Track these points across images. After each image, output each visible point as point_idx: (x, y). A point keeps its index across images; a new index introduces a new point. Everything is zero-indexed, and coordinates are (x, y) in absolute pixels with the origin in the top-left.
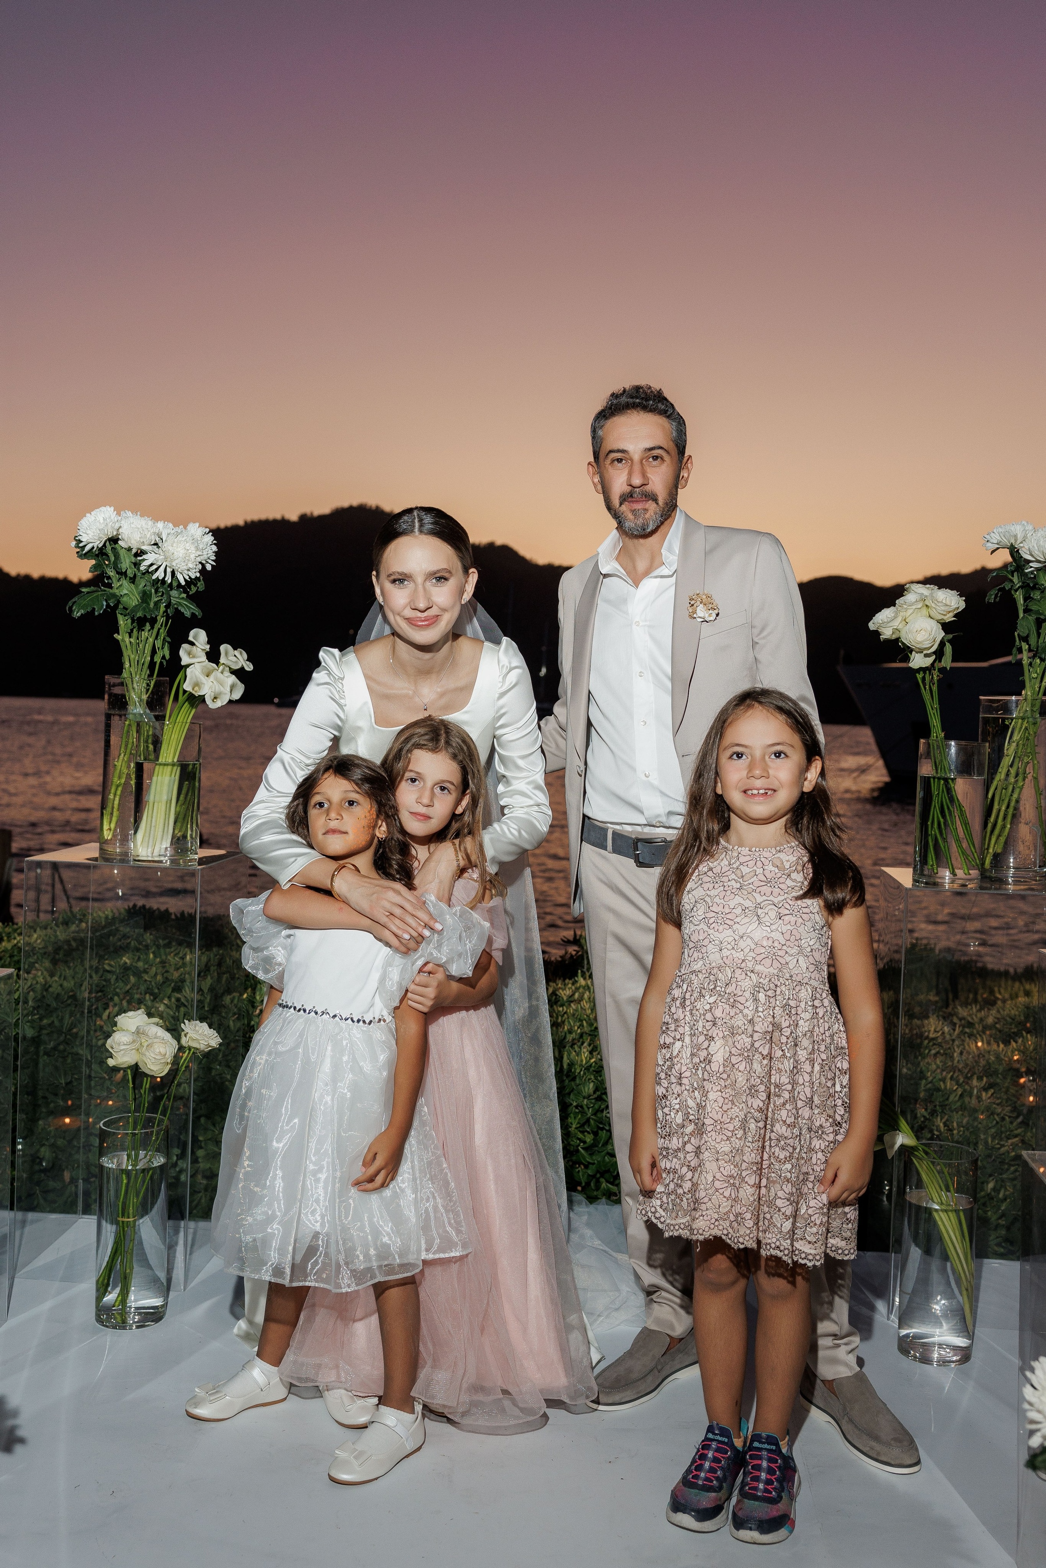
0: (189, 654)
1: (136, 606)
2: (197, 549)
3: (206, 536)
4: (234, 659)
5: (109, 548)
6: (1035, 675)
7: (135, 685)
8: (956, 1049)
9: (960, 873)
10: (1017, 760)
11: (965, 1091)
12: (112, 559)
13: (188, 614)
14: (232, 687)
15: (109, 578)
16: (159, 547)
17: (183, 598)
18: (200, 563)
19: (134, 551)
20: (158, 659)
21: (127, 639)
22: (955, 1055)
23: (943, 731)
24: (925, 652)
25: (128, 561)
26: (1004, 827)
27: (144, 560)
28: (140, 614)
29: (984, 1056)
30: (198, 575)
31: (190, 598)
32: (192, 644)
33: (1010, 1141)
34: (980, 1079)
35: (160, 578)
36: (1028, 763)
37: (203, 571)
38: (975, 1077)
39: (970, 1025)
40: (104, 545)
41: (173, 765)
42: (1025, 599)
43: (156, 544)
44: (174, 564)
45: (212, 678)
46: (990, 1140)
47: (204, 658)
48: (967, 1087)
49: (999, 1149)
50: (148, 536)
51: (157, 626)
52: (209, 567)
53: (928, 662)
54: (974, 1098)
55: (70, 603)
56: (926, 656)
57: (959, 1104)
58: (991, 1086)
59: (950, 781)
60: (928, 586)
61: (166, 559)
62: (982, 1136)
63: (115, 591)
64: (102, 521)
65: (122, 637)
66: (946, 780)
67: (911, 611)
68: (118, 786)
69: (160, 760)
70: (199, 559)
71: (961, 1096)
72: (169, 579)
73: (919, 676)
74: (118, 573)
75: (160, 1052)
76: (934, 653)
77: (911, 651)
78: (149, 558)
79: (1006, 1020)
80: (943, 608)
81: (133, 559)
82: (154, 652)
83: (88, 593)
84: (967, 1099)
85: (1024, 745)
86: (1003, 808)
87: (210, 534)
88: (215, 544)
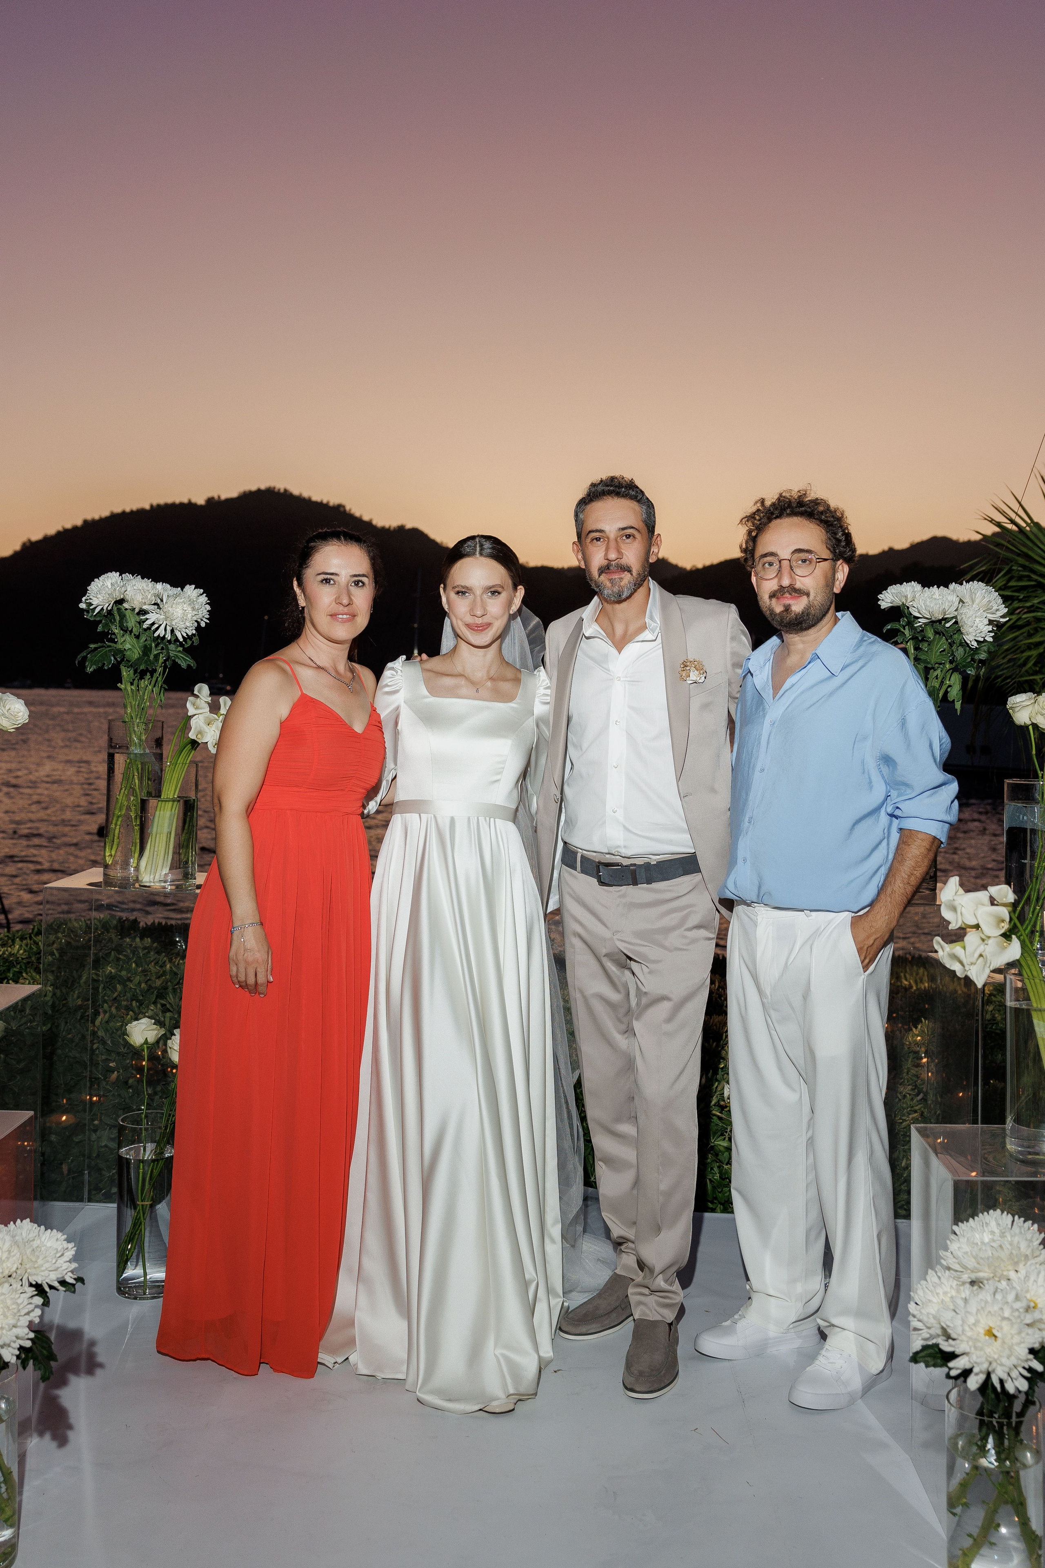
0: (194, 705)
1: (138, 659)
2: (193, 609)
3: (201, 597)
5: (115, 609)
7: (136, 729)
12: (118, 618)
13: (184, 665)
15: (114, 634)
16: (159, 608)
17: (179, 651)
18: (196, 621)
19: (137, 610)
21: (129, 688)
25: (133, 620)
27: (147, 619)
28: (142, 667)
30: (194, 632)
31: (186, 650)
32: (197, 696)
35: (161, 636)
37: (198, 628)
40: (113, 607)
43: (156, 604)
44: (174, 623)
45: (213, 727)
47: (206, 709)
50: (149, 597)
51: (156, 675)
52: (203, 625)
55: (79, 657)
61: (166, 619)
63: (119, 646)
64: (110, 586)
65: (125, 686)
68: (118, 817)
69: (162, 797)
70: (195, 618)
72: (168, 636)
74: (123, 630)
78: (152, 618)
81: (137, 619)
83: (96, 649)
87: (205, 595)
88: (208, 603)
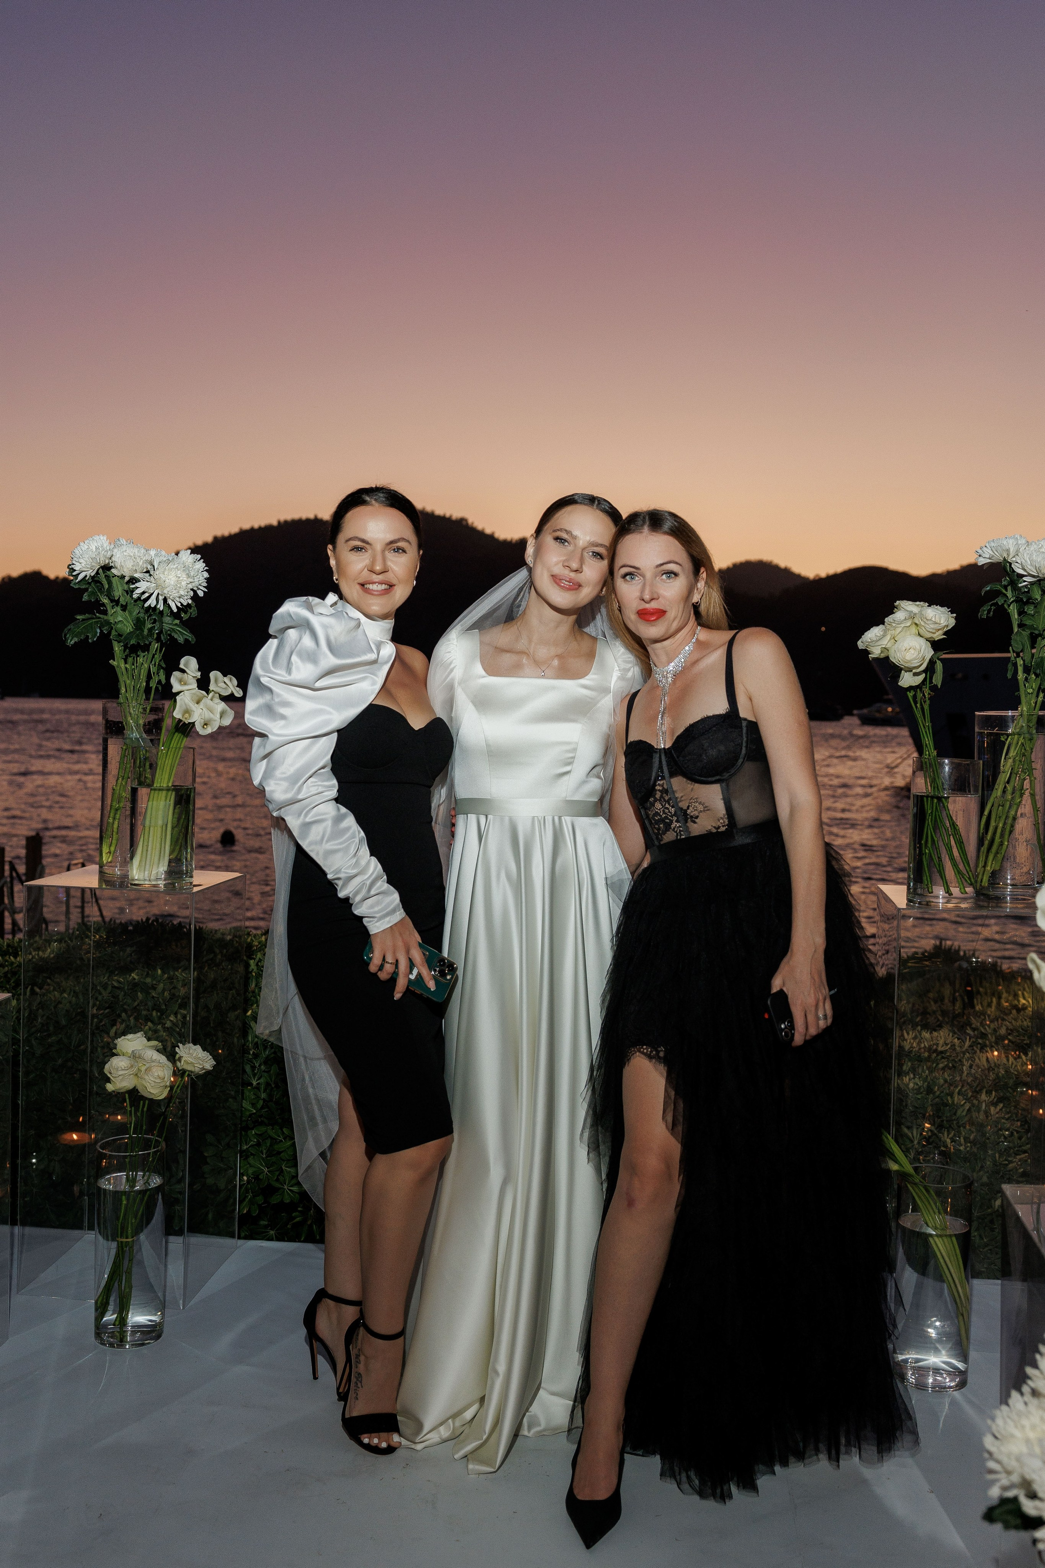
0: (180, 681)
1: (131, 632)
2: (188, 576)
3: (197, 563)
4: (224, 686)
5: (102, 576)
6: (1030, 691)
7: (131, 710)
8: (965, 1063)
9: (955, 891)
10: (1014, 776)
11: (973, 1105)
12: (106, 586)
13: (181, 640)
14: (222, 714)
15: (103, 605)
16: (150, 575)
17: (176, 624)
18: (192, 590)
19: (127, 579)
20: (153, 684)
21: (122, 665)
22: (965, 1068)
23: (935, 749)
24: (914, 671)
25: (120, 589)
26: (1001, 844)
27: (137, 588)
28: (133, 642)
29: (994, 1069)
30: (190, 602)
31: (185, 624)
32: (183, 671)
33: (1018, 1157)
34: (989, 1093)
35: (153, 606)
36: (1024, 779)
37: (195, 597)
38: (984, 1091)
39: (984, 1036)
40: (97, 573)
41: (168, 790)
42: (1019, 614)
43: (148, 572)
44: (165, 592)
45: (202, 705)
46: (997, 1155)
47: (195, 685)
48: (975, 1102)
49: (1007, 1165)
50: (141, 564)
51: (151, 652)
52: (201, 594)
53: (919, 679)
54: (982, 1113)
55: (66, 631)
56: (915, 674)
57: (966, 1119)
58: (1000, 1100)
59: (943, 799)
60: (918, 603)
61: (158, 587)
62: (990, 1152)
63: (109, 618)
64: (94, 550)
65: (118, 663)
66: (940, 799)
67: (900, 629)
68: (117, 810)
69: (155, 785)
70: (190, 586)
71: (969, 1110)
72: (161, 606)
73: (910, 695)
74: (112, 601)
75: (158, 1076)
76: (925, 671)
77: (901, 669)
78: (142, 586)
79: (1018, 1031)
80: (932, 626)
81: (126, 587)
82: (149, 677)
83: (83, 620)
84: (974, 1114)
85: (1020, 761)
86: (1001, 825)
87: (202, 560)
88: (206, 570)
